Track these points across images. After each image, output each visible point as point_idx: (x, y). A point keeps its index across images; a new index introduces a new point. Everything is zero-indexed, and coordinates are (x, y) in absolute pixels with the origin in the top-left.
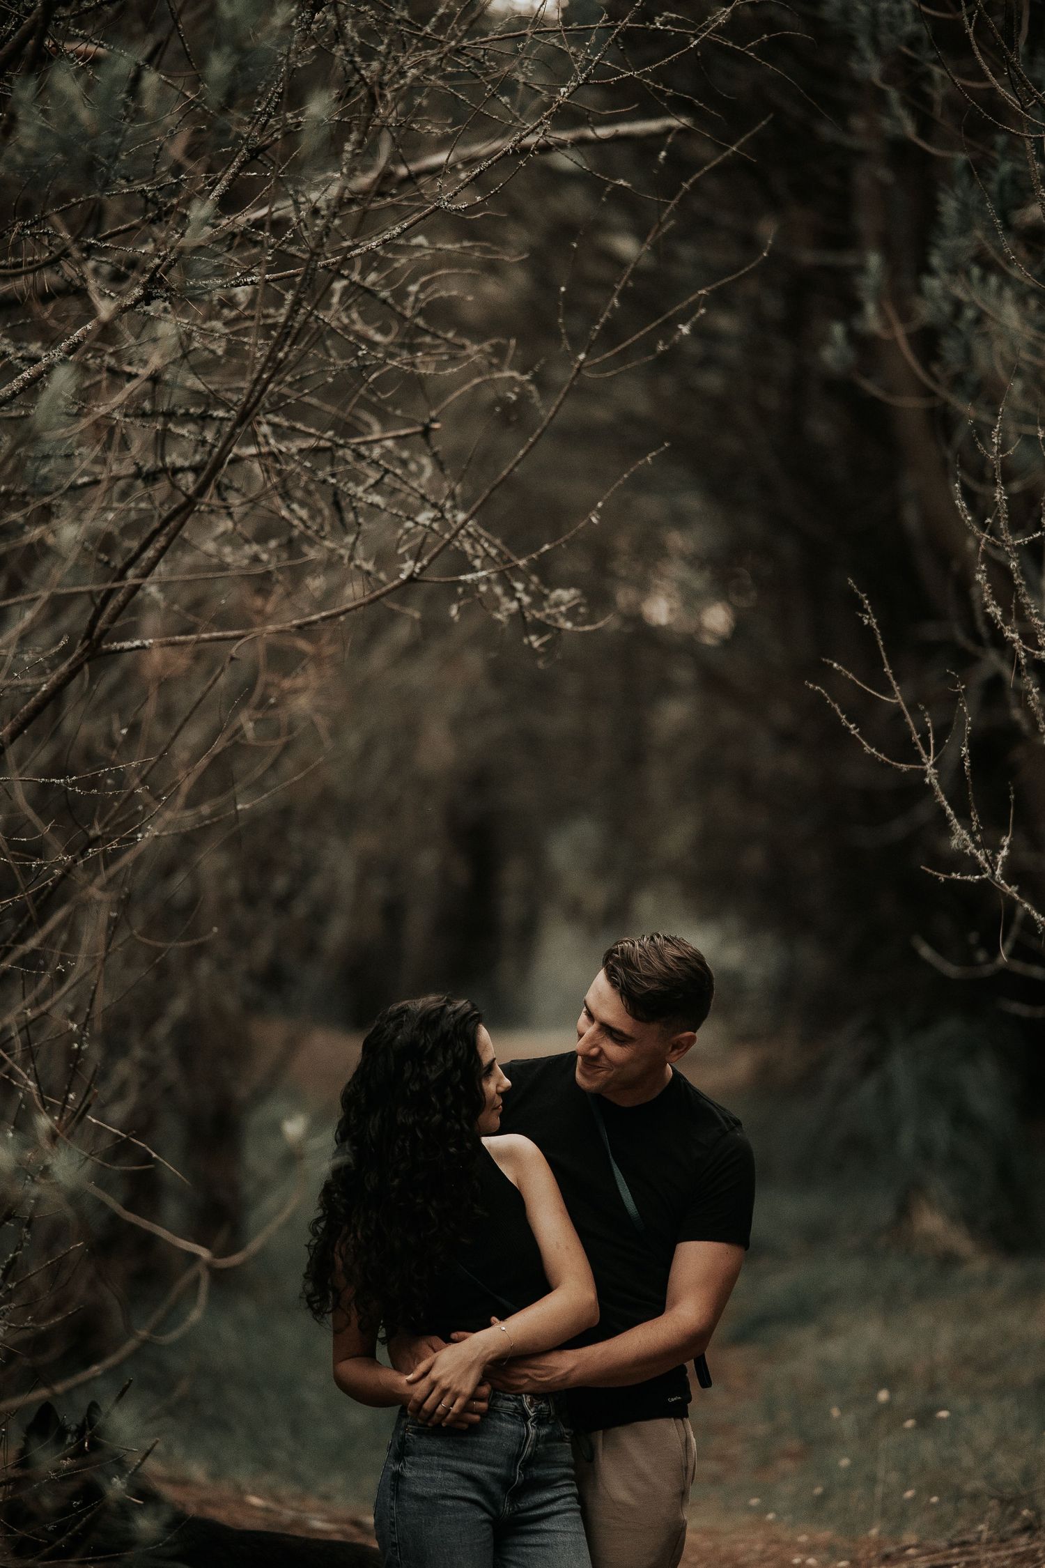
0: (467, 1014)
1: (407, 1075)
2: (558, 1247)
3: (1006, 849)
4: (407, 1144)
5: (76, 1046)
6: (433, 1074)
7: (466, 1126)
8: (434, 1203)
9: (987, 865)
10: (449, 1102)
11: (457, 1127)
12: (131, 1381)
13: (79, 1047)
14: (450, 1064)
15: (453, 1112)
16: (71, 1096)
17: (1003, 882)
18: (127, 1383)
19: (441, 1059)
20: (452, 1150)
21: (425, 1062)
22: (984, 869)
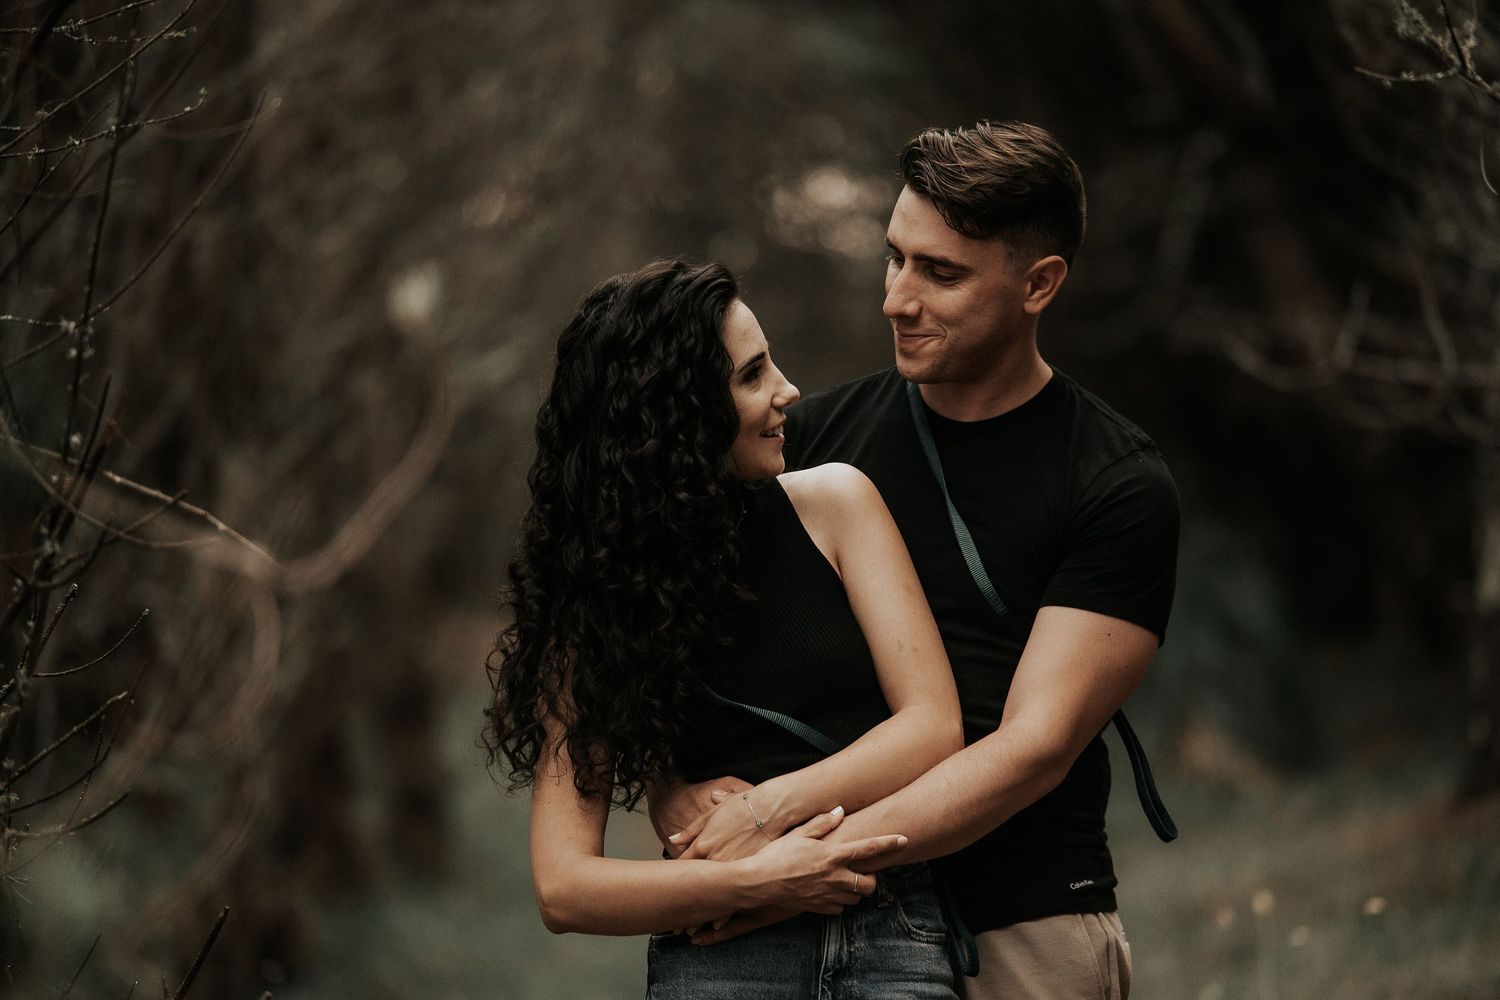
0: (706, 283)
1: (611, 383)
2: (901, 647)
3: (1472, 37)
4: (615, 493)
5: (73, 353)
6: (644, 376)
7: (703, 460)
8: (667, 584)
9: (1453, 56)
10: (672, 420)
11: (688, 459)
12: (227, 911)
13: (80, 354)
14: (672, 361)
15: (681, 436)
16: (75, 439)
17: (1479, 78)
18: (221, 914)
19: (659, 352)
20: (682, 495)
21: (632, 361)
22: (1451, 61)
